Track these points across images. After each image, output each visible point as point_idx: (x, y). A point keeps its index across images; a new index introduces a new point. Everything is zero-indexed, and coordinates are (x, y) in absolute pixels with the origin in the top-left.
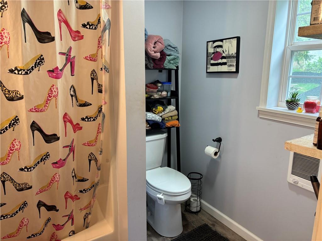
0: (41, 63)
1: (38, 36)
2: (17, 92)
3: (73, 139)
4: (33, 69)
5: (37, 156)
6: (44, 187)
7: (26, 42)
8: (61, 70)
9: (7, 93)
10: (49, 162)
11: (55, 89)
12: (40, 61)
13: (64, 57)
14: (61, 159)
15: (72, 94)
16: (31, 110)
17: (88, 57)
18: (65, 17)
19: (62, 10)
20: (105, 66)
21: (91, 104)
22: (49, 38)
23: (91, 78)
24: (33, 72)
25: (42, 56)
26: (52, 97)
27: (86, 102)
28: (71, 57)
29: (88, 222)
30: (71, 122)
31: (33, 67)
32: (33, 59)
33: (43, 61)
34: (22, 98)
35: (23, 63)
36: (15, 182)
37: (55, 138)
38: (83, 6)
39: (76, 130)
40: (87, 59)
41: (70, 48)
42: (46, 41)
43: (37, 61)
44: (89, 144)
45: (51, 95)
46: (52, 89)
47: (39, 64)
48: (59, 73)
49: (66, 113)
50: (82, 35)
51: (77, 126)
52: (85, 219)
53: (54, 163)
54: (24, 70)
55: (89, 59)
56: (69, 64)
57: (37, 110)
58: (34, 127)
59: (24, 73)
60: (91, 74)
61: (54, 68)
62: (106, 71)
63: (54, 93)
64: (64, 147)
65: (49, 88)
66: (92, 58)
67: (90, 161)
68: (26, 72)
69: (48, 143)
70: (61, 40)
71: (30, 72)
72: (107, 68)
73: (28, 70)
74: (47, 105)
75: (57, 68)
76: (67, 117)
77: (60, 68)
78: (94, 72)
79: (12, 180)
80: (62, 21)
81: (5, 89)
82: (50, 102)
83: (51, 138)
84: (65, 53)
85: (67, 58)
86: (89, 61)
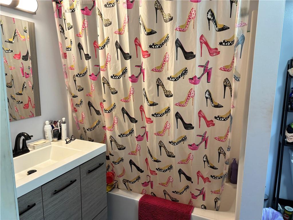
0: (185, 73)
1: (185, 55)
2: (170, 92)
3: (206, 132)
4: (180, 78)
5: (179, 137)
6: (184, 160)
7: (177, 60)
8: (199, 78)
9: (165, 92)
10: (186, 143)
11: (193, 92)
12: (185, 72)
13: (203, 69)
14: (194, 144)
15: (207, 97)
16: (176, 105)
17: (222, 68)
18: (206, 40)
19: (204, 35)
20: (234, 75)
21: (222, 107)
22: (192, 56)
23: (224, 85)
24: (180, 79)
25: (186, 68)
26: (191, 97)
27: (219, 104)
28: (208, 68)
29: (218, 206)
30: (205, 118)
31: (180, 76)
32: (181, 71)
33: (187, 72)
34: (172, 96)
35: (174, 74)
36: (166, 149)
37: (191, 127)
38: (221, 28)
39: (210, 125)
40: (221, 70)
41: (208, 62)
42: (190, 58)
43: (183, 72)
44: (219, 139)
45: (190, 95)
46: (191, 92)
47: (184, 74)
48: (196, 80)
49: (201, 110)
50: (219, 51)
51: (211, 122)
52: (216, 202)
53: (189, 145)
54: (174, 78)
55: (223, 70)
56: (206, 74)
57: (179, 104)
58: (178, 116)
59: (174, 80)
60: (224, 82)
61: (193, 77)
62: (236, 79)
63: (192, 95)
64: (197, 135)
65: (189, 91)
66: (226, 69)
67: (219, 153)
68: (175, 79)
69: (186, 129)
70: (201, 56)
71: (178, 79)
72: (237, 77)
73: (176, 78)
74: (187, 102)
75: (195, 77)
76: (202, 113)
77: (198, 77)
78: (227, 80)
79: (165, 147)
80: (203, 42)
81: (165, 89)
82: (189, 101)
83: (188, 127)
84: (204, 66)
85: (204, 70)
86: (222, 71)
